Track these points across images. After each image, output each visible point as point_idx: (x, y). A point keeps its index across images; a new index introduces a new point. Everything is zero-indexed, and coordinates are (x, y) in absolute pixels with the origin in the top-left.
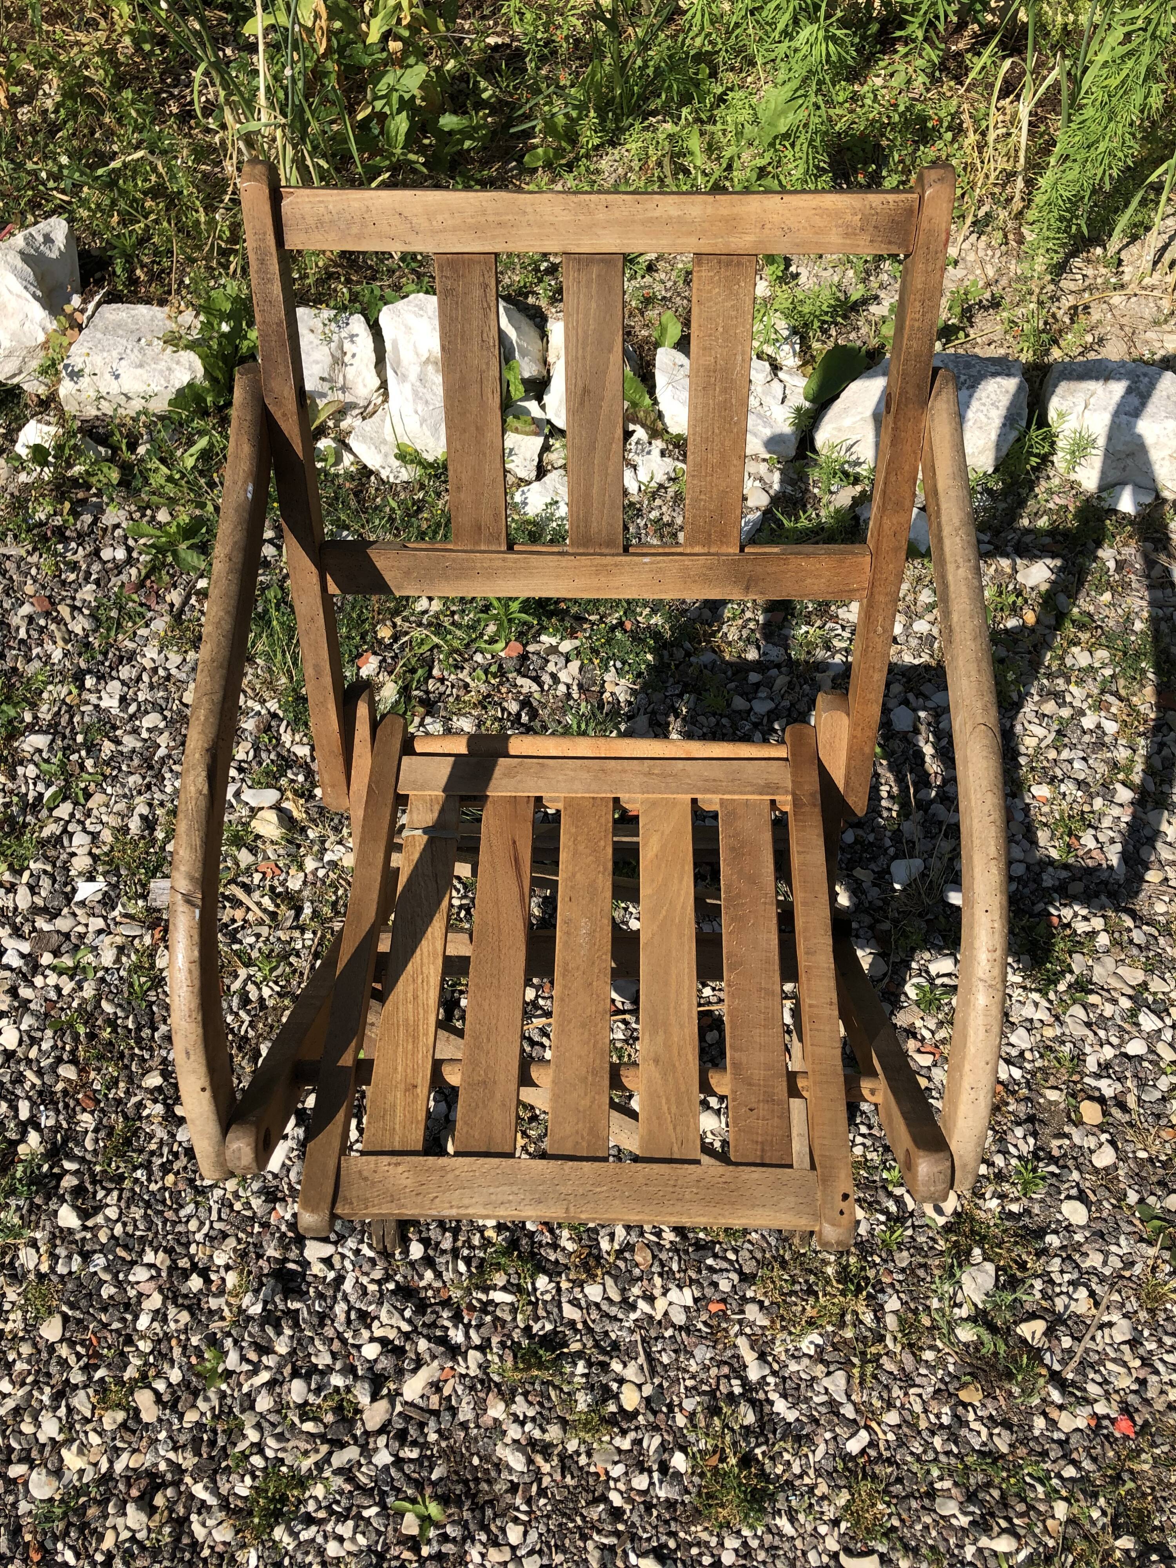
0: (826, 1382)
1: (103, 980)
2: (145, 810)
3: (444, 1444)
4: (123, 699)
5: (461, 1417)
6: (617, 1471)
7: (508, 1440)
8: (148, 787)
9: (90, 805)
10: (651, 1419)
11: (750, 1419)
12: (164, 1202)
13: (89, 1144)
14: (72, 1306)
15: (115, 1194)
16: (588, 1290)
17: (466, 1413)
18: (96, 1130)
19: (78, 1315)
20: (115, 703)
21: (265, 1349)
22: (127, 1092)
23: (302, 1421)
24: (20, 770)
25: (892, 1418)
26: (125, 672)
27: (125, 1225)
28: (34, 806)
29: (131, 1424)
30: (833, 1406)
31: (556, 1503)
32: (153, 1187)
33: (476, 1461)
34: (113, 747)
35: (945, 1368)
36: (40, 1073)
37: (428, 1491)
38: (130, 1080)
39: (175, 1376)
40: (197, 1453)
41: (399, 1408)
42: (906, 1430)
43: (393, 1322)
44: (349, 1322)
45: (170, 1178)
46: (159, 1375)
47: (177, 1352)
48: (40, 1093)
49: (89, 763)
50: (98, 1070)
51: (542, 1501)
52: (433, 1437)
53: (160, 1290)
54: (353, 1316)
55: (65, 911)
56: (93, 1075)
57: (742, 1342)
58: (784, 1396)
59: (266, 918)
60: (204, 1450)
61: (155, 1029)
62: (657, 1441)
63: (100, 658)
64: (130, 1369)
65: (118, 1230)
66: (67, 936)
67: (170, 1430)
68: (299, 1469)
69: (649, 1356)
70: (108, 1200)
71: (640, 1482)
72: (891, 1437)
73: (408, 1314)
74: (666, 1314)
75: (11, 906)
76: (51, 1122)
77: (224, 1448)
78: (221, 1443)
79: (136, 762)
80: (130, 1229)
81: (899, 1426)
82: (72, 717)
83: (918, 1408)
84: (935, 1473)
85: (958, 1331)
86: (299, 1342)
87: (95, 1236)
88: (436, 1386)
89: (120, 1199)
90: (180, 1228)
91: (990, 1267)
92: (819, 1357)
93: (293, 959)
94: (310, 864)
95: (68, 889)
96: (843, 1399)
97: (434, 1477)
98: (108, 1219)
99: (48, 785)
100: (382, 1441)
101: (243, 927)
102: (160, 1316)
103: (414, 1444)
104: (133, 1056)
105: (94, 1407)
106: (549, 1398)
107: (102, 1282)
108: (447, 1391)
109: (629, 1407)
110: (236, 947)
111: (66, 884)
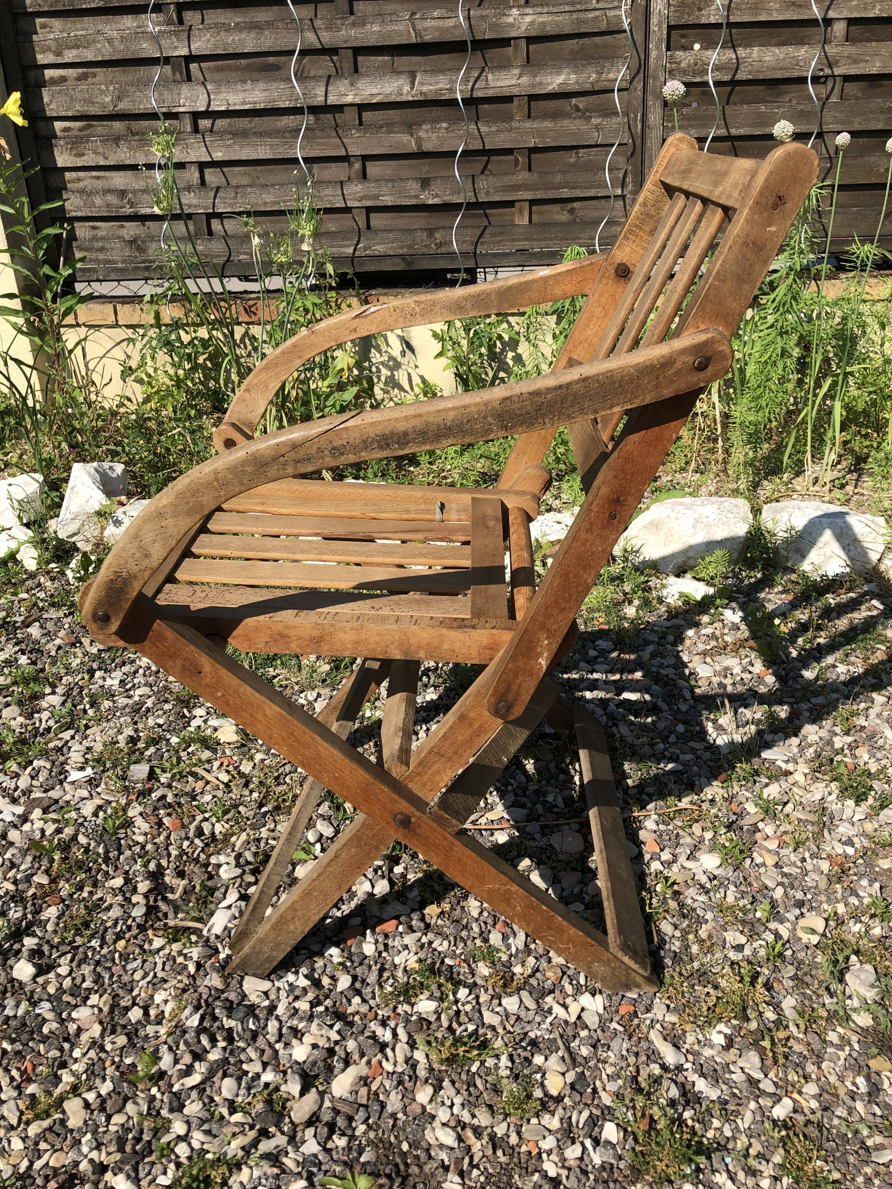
0: (741, 1063)
1: (81, 824)
2: (132, 733)
3: (372, 1135)
4: (121, 681)
5: (389, 1109)
6: (549, 1143)
7: (437, 1124)
8: (136, 723)
9: (88, 732)
10: (577, 1098)
11: (674, 1092)
12: (113, 960)
13: (50, 927)
14: (13, 1041)
15: (69, 956)
16: (505, 1001)
17: (394, 1103)
18: (59, 918)
19: (18, 1046)
20: (117, 682)
21: (198, 1057)
22: (91, 893)
23: (231, 1114)
24: (36, 715)
25: (811, 1089)
26: (126, 669)
27: (74, 979)
28: (43, 734)
29: (57, 1128)
30: (753, 1082)
31: (489, 1176)
32: (105, 951)
33: (405, 1147)
34: (111, 704)
35: (850, 1044)
36: (15, 882)
37: (357, 1168)
38: (95, 884)
39: (106, 1088)
40: (121, 1149)
41: (327, 1104)
42: (826, 1095)
43: (323, 1032)
44: (281, 1035)
45: (122, 943)
46: (90, 1089)
47: (110, 1071)
48: (13, 897)
49: (91, 712)
50: (67, 881)
51: (475, 1172)
52: (362, 1128)
53: (101, 1023)
54: (284, 1030)
55: (58, 787)
56: (62, 883)
57: (655, 1036)
58: (703, 1075)
59: (222, 786)
60: (128, 1148)
61: (120, 853)
62: (585, 1114)
63: (108, 662)
64: (61, 1086)
65: (67, 983)
66: (56, 801)
67: (95, 1132)
68: (225, 1154)
69: (568, 1048)
70: (62, 961)
71: (573, 1152)
72: (814, 1104)
73: (337, 1027)
74: (579, 1017)
75: (13, 786)
76: (19, 915)
77: (149, 1142)
78: (146, 1137)
79: (127, 710)
80: (78, 981)
81: (821, 1095)
82: (81, 691)
83: (833, 1079)
84: (865, 1132)
85: (854, 1016)
86: (232, 1052)
87: (44, 988)
88: (365, 1081)
89: (72, 961)
90: (126, 978)
91: (869, 967)
92: (730, 1043)
93: (241, 809)
94: (258, 757)
95: (62, 777)
96: (761, 1076)
97: (362, 1160)
98: (58, 975)
99: (56, 722)
100: (310, 1132)
101: (202, 793)
102: (97, 1045)
103: (343, 1134)
104: (99, 870)
105: (22, 1113)
106: (475, 1086)
107: (44, 1020)
108: (374, 1087)
109: (554, 1092)
110: (194, 803)
111: (61, 773)
